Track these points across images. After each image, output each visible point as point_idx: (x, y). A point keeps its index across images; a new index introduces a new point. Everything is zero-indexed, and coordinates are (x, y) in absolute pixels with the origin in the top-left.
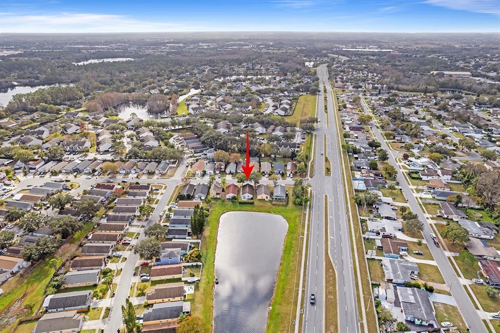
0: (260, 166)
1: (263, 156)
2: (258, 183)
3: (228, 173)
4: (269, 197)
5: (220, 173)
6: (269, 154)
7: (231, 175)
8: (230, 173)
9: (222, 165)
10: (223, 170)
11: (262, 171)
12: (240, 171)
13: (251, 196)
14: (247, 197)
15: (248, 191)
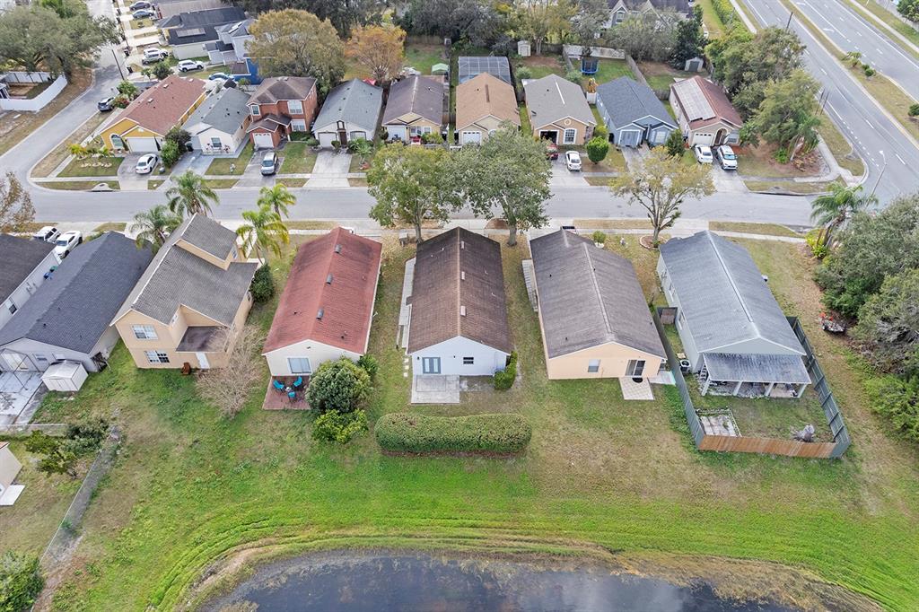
0: (521, 101)
1: (524, 49)
2: (536, 219)
3: (326, 141)
4: (653, 363)
5: (280, 143)
6: (554, 39)
7: (344, 159)
8: (343, 144)
9: (294, 97)
10: (299, 124)
11: (539, 127)
12: (403, 132)
13: (489, 359)
14: (453, 367)
15: (463, 308)
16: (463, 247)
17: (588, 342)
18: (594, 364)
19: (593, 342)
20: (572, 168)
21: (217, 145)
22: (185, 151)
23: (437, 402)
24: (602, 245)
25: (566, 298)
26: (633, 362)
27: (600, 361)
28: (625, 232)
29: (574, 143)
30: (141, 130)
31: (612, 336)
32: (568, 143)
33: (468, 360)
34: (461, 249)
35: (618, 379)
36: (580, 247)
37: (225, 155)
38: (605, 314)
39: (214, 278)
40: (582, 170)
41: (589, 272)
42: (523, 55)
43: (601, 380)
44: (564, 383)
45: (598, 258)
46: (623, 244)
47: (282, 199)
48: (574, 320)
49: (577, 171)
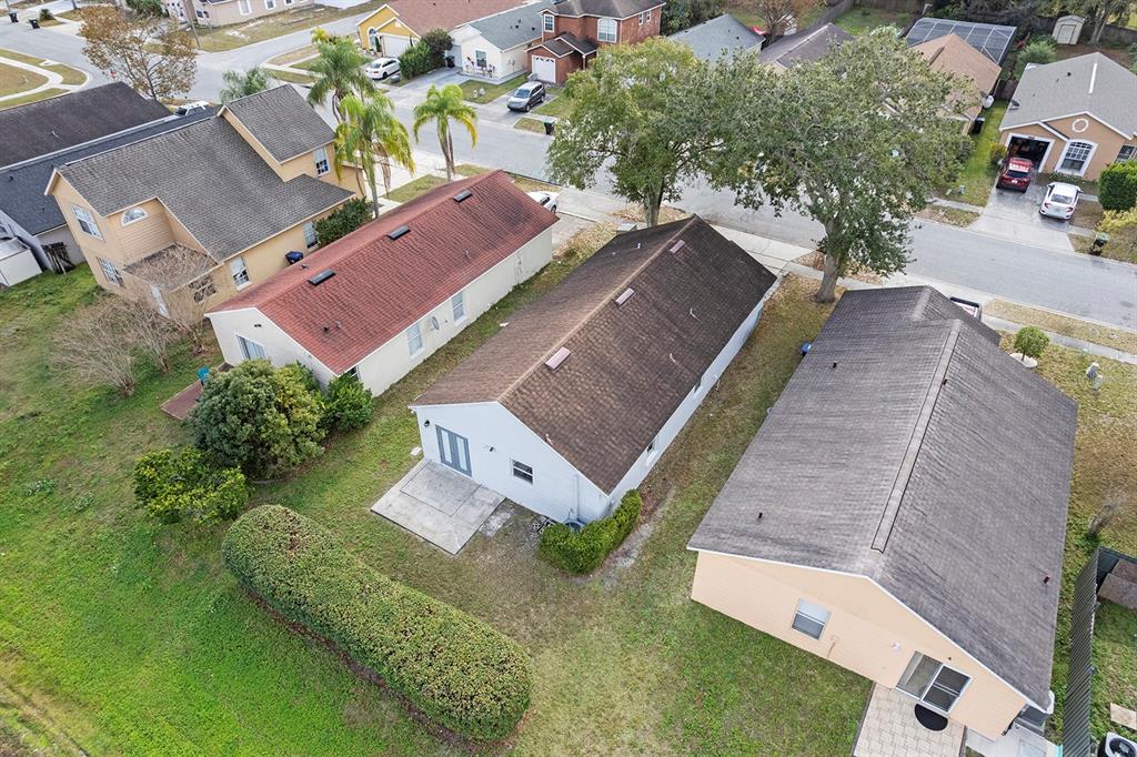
9: (609, 12)
11: (1009, 125)
14: (493, 474)
15: (564, 352)
16: (674, 250)
17: (806, 547)
18: (813, 613)
19: (816, 555)
20: (1048, 211)
21: (482, 63)
22: (443, 66)
23: (417, 530)
24: (1033, 362)
25: (832, 422)
26: (928, 663)
27: (829, 613)
28: (1113, 354)
29: (1081, 174)
30: (398, 24)
31: (878, 563)
32: (1067, 172)
33: (523, 472)
34: (666, 252)
35: (871, 684)
36: (940, 327)
37: (486, 79)
38: (898, 493)
39: (251, 184)
40: (1071, 220)
41: (926, 382)
42: (1060, 41)
43: (823, 664)
44: (721, 624)
45: (978, 364)
46: (1092, 376)
47: (451, 112)
48: (813, 478)
49: (1060, 220)
